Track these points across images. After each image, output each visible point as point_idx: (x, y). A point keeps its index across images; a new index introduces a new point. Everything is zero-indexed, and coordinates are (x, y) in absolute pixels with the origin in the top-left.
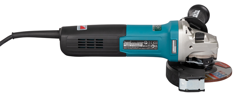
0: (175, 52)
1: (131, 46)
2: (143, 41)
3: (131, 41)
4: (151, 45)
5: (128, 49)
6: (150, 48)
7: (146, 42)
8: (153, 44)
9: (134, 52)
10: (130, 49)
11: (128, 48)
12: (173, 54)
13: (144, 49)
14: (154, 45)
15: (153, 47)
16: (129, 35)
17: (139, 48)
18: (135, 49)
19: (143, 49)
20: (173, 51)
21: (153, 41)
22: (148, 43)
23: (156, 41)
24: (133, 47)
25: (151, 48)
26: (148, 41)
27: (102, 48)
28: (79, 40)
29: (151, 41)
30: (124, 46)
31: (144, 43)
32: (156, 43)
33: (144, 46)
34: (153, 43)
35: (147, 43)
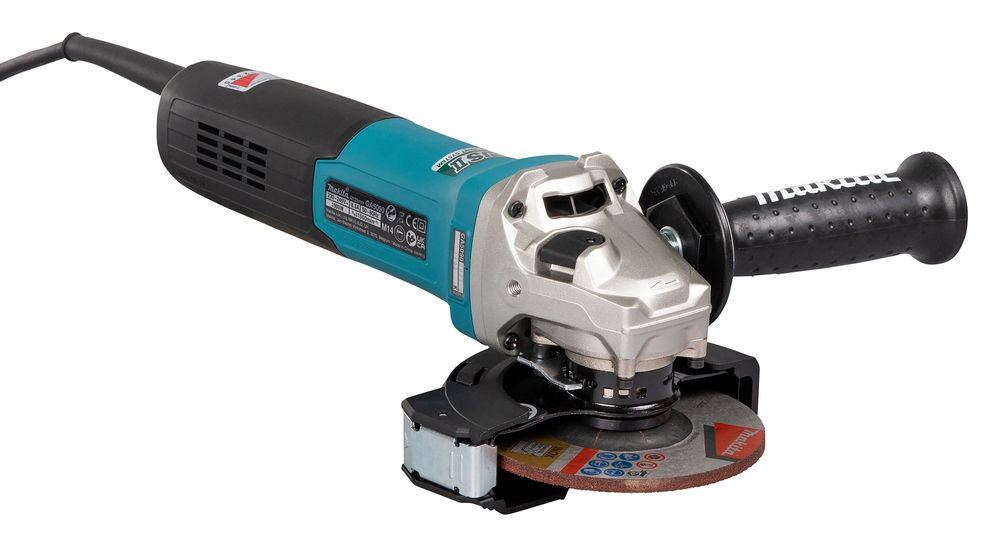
0: (461, 288)
1: (346, 211)
2: (383, 203)
3: (348, 190)
4: (407, 229)
5: (338, 223)
6: (402, 244)
7: (391, 208)
8: (412, 229)
9: (359, 247)
10: (345, 226)
11: (338, 217)
12: (455, 296)
13: (384, 240)
14: (416, 232)
15: (411, 244)
16: (352, 163)
17: (372, 234)
18: (359, 229)
19: (382, 241)
20: (455, 282)
21: (413, 214)
22: (398, 217)
23: (424, 218)
24: (352, 217)
25: (405, 244)
26: (399, 210)
27: (262, 187)
28: (200, 125)
29: (407, 212)
30: (325, 206)
31: (387, 214)
32: (422, 226)
33: (385, 228)
34: (414, 223)
35: (393, 218)
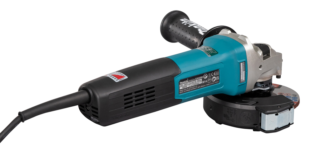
0: (244, 79)
1: (188, 86)
2: (202, 75)
3: (188, 79)
4: (212, 77)
5: (185, 92)
6: (211, 83)
7: (205, 75)
8: (214, 76)
9: (192, 95)
10: (188, 92)
11: (185, 90)
12: (242, 83)
13: (204, 87)
14: (216, 76)
15: (214, 81)
17: (198, 87)
18: (193, 89)
19: (202, 87)
20: (242, 79)
21: (213, 72)
22: (208, 75)
23: (217, 70)
24: (190, 87)
26: (208, 73)
27: (154, 100)
28: (125, 96)
29: (211, 72)
30: (179, 90)
31: (204, 77)
32: (217, 73)
33: (203, 82)
34: (214, 74)
35: (206, 77)
